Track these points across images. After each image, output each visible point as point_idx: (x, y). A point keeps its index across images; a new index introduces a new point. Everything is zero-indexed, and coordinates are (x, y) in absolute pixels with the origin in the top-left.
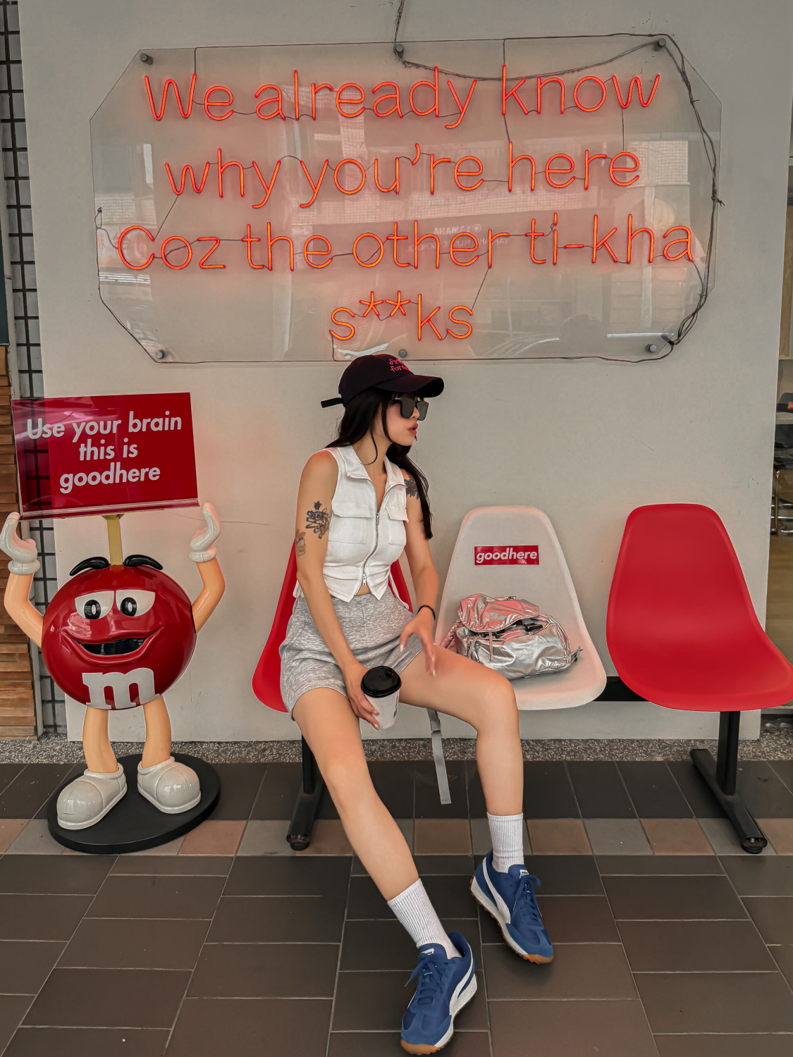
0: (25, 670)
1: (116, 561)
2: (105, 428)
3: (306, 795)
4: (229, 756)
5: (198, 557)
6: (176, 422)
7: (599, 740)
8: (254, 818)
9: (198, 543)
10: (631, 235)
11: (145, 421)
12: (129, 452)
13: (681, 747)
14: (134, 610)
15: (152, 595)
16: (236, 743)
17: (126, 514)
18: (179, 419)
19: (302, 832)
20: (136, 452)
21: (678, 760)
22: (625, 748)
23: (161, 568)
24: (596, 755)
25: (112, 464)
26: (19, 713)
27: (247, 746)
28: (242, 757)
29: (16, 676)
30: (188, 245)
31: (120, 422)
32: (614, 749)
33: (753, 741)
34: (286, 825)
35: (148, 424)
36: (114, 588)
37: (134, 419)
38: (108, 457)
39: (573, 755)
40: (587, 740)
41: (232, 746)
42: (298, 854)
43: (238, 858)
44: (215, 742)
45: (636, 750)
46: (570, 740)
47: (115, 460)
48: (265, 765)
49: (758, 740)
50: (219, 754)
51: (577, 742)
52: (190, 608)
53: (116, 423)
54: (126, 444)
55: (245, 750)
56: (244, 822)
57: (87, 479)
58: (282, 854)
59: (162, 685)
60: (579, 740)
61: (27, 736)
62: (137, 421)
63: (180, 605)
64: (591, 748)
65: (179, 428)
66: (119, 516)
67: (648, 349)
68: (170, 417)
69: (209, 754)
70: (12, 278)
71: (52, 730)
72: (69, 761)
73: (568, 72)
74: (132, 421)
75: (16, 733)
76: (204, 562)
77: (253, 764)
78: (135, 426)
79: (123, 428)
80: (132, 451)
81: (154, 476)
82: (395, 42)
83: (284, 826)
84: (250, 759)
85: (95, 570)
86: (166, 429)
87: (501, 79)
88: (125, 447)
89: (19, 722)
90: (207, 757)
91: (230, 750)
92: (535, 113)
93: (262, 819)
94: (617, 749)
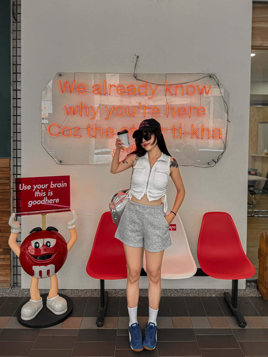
0: (9, 264)
1: (44, 229)
2: (43, 187)
3: (101, 308)
4: (75, 294)
5: (70, 227)
6: (65, 185)
7: (195, 289)
8: (85, 316)
9: (70, 223)
10: (203, 130)
11: (56, 184)
12: (50, 194)
13: (221, 291)
14: (50, 245)
15: (55, 240)
16: (77, 290)
17: (47, 214)
18: (66, 184)
19: (101, 321)
20: (52, 194)
21: (220, 296)
22: (203, 292)
23: (58, 231)
24: (194, 294)
25: (45, 198)
26: (5, 279)
27: (81, 291)
28: (79, 295)
29: (5, 266)
30: (70, 130)
31: (48, 185)
32: (200, 292)
33: (244, 290)
34: (95, 319)
35: (57, 185)
36: (44, 238)
37: (52, 183)
38: (43, 196)
39: (187, 295)
40: (191, 289)
41: (76, 291)
42: (100, 328)
43: (80, 330)
44: (70, 289)
45: (206, 293)
46: (186, 289)
47: (45, 196)
48: (87, 298)
49: (245, 289)
50: (72, 294)
51: (188, 290)
52: (66, 244)
53: (47, 185)
54: (49, 191)
55: (80, 292)
56: (81, 318)
57: (37, 202)
58: (94, 328)
59: (56, 270)
60: (188, 289)
61: (8, 287)
62: (53, 184)
63: (63, 243)
64: (192, 292)
65: (66, 186)
66: (46, 214)
67: (208, 164)
68: (63, 183)
69: (69, 294)
70: (13, 137)
71: (16, 285)
72: (22, 296)
73: (184, 83)
74: (51, 184)
75: (4, 286)
76: (72, 229)
77: (83, 297)
78: (52, 186)
79: (49, 186)
80: (51, 194)
81: (57, 201)
82: (134, 73)
83: (94, 319)
84: (82, 296)
85: (37, 232)
86: (62, 187)
87: (165, 85)
88: (49, 192)
89: (5, 282)
90: (68, 295)
91: (75, 292)
92: (175, 95)
93: (87, 317)
94: (201, 292)
